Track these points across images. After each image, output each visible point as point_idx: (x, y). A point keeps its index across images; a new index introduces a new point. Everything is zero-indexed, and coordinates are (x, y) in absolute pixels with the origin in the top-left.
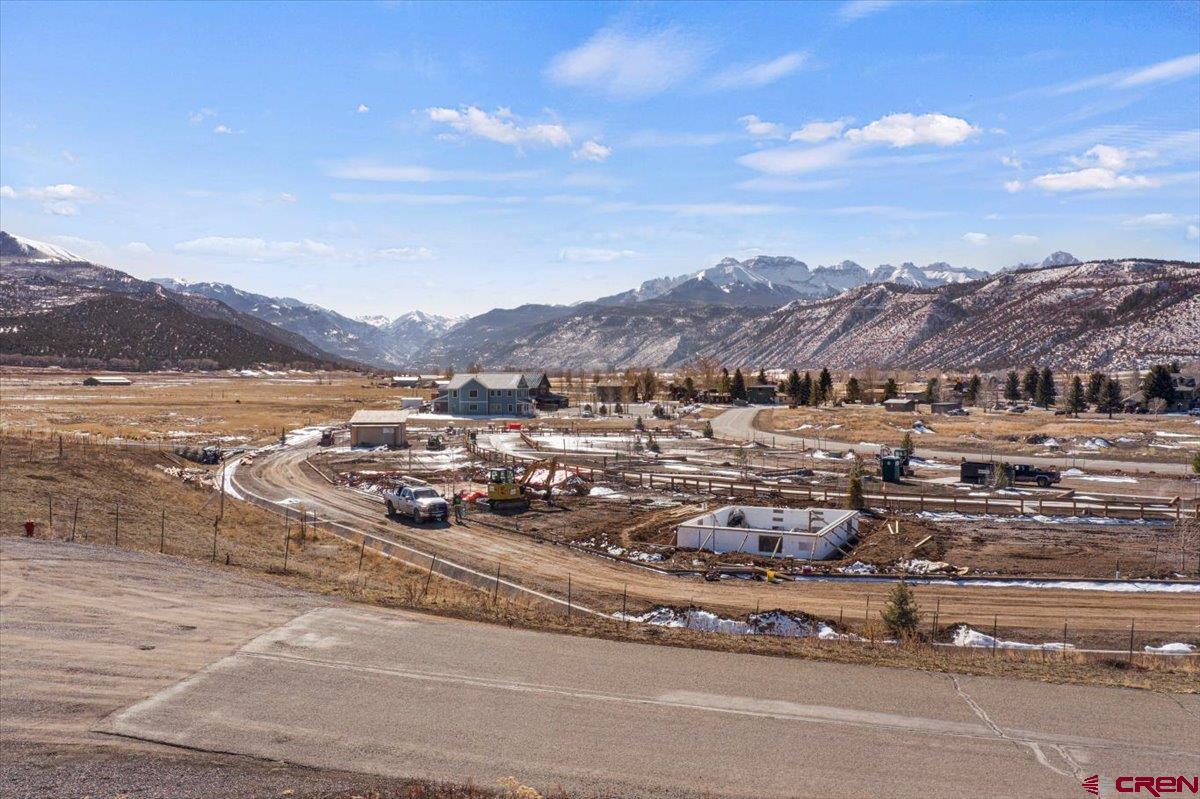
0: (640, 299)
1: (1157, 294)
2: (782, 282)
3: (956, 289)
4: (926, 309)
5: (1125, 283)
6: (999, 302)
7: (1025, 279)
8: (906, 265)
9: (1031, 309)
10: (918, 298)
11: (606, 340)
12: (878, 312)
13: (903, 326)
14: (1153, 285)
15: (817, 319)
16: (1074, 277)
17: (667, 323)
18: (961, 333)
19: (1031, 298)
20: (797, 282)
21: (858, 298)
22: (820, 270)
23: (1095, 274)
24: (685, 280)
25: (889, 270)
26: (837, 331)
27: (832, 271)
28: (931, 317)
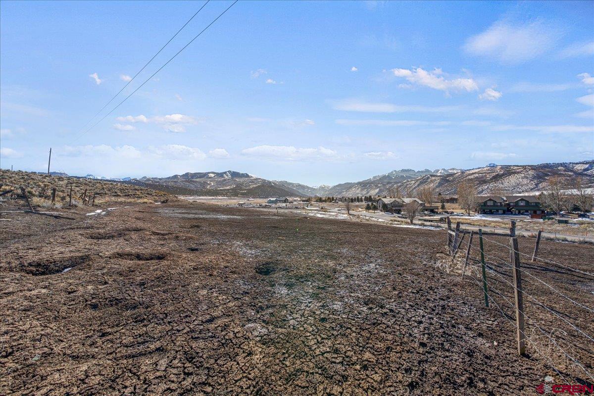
2: (408, 175)
3: (451, 175)
4: (439, 180)
5: (496, 172)
6: (459, 178)
7: (468, 172)
8: (442, 169)
10: (437, 178)
14: (502, 173)
17: (376, 186)
19: (467, 177)
22: (419, 172)
23: (488, 170)
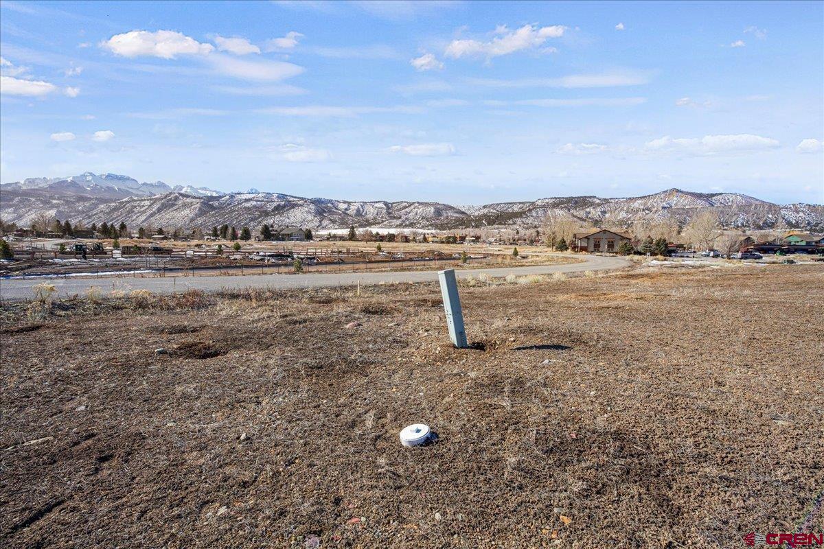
0: (24, 188)
1: (284, 206)
2: (123, 187)
3: (212, 198)
4: (198, 205)
5: (274, 202)
6: (229, 204)
7: (238, 197)
8: (189, 187)
9: (241, 208)
10: (194, 200)
12: (175, 205)
13: (187, 211)
15: (143, 206)
16: (257, 198)
17: (46, 202)
18: (213, 215)
19: (241, 204)
20: (132, 189)
21: (165, 198)
23: (264, 197)
24: (57, 181)
25: (182, 188)
26: (154, 212)
27: (152, 185)
28: (200, 209)
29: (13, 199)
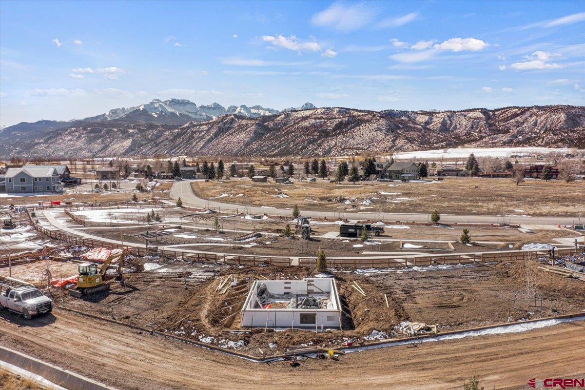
0: (109, 119)
1: (348, 123)
2: (184, 112)
3: (265, 119)
4: (253, 127)
5: (335, 118)
6: (285, 125)
7: (294, 115)
8: (242, 106)
9: (298, 129)
10: (249, 122)
11: (90, 141)
12: (231, 128)
13: (242, 136)
14: (346, 119)
15: (202, 131)
16: (315, 114)
17: (124, 132)
18: (269, 139)
19: (298, 123)
20: (191, 113)
21: (222, 121)
22: (202, 107)
23: (323, 113)
24: (133, 110)
25: (235, 108)
26: (212, 137)
27: (208, 108)
28: (255, 131)
29: (101, 131)
